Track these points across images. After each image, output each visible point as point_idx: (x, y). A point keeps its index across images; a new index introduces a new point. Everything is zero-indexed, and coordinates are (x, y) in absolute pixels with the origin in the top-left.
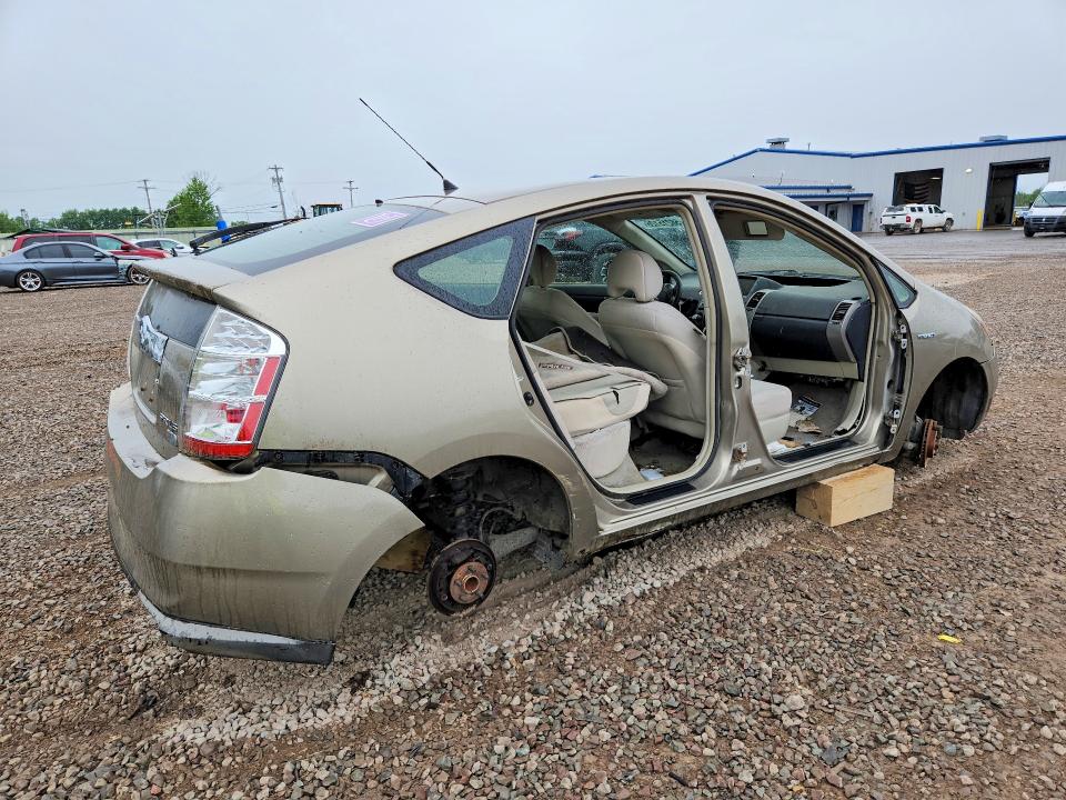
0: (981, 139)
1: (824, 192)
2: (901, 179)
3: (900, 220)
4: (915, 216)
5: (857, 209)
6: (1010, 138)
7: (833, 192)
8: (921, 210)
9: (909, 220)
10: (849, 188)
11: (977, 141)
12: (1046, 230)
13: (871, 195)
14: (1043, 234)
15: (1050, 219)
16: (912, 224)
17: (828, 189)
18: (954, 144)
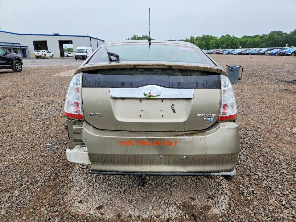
0: (53, 33)
1: (11, 45)
2: (35, 42)
3: (40, 54)
4: (44, 53)
5: (24, 51)
6: (60, 34)
7: (14, 45)
8: (45, 52)
9: (43, 54)
10: (19, 44)
11: (52, 34)
12: (80, 58)
13: (27, 47)
14: (80, 59)
15: (81, 56)
16: (44, 56)
17: (13, 44)
18: (44, 34)
